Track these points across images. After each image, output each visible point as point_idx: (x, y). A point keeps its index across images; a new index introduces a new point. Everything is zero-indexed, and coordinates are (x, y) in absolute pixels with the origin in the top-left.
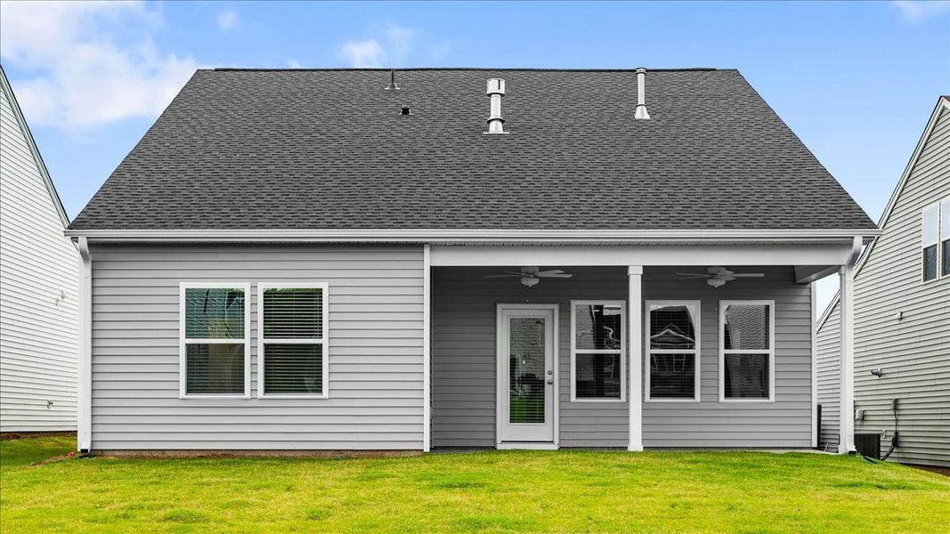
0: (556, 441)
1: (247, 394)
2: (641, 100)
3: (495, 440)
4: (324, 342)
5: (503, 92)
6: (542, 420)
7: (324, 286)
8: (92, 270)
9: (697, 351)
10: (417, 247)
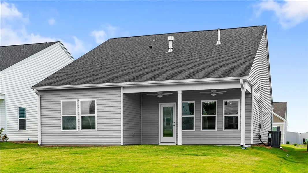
0: (175, 143)
1: (77, 130)
2: (219, 38)
3: (158, 142)
4: (96, 115)
5: (173, 40)
6: (172, 137)
7: (95, 100)
8: (41, 97)
9: (216, 116)
10: (119, 88)
